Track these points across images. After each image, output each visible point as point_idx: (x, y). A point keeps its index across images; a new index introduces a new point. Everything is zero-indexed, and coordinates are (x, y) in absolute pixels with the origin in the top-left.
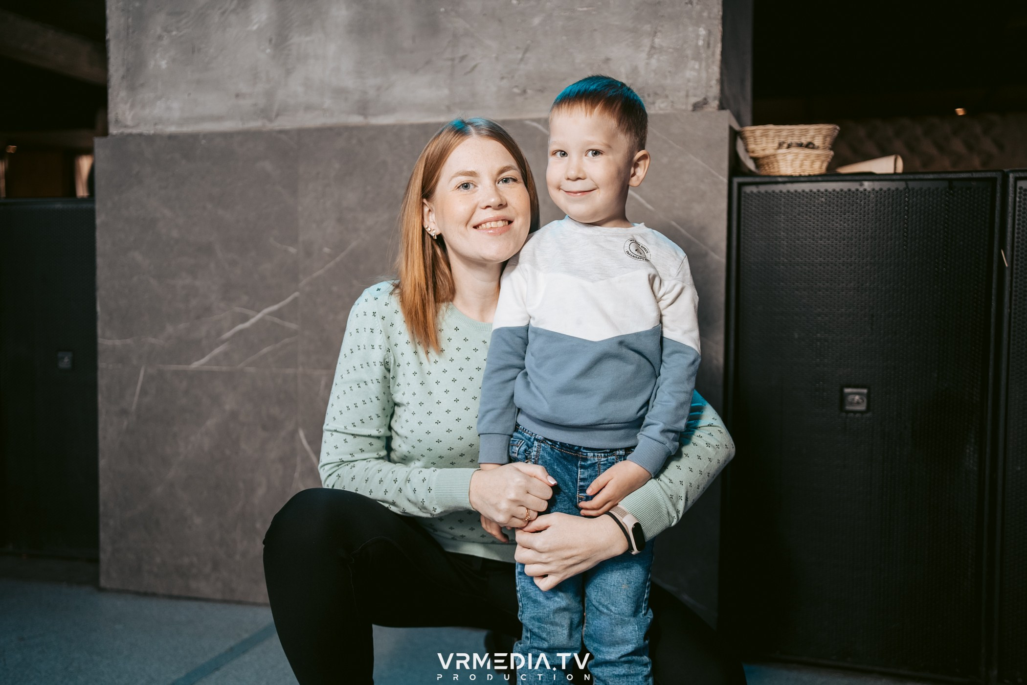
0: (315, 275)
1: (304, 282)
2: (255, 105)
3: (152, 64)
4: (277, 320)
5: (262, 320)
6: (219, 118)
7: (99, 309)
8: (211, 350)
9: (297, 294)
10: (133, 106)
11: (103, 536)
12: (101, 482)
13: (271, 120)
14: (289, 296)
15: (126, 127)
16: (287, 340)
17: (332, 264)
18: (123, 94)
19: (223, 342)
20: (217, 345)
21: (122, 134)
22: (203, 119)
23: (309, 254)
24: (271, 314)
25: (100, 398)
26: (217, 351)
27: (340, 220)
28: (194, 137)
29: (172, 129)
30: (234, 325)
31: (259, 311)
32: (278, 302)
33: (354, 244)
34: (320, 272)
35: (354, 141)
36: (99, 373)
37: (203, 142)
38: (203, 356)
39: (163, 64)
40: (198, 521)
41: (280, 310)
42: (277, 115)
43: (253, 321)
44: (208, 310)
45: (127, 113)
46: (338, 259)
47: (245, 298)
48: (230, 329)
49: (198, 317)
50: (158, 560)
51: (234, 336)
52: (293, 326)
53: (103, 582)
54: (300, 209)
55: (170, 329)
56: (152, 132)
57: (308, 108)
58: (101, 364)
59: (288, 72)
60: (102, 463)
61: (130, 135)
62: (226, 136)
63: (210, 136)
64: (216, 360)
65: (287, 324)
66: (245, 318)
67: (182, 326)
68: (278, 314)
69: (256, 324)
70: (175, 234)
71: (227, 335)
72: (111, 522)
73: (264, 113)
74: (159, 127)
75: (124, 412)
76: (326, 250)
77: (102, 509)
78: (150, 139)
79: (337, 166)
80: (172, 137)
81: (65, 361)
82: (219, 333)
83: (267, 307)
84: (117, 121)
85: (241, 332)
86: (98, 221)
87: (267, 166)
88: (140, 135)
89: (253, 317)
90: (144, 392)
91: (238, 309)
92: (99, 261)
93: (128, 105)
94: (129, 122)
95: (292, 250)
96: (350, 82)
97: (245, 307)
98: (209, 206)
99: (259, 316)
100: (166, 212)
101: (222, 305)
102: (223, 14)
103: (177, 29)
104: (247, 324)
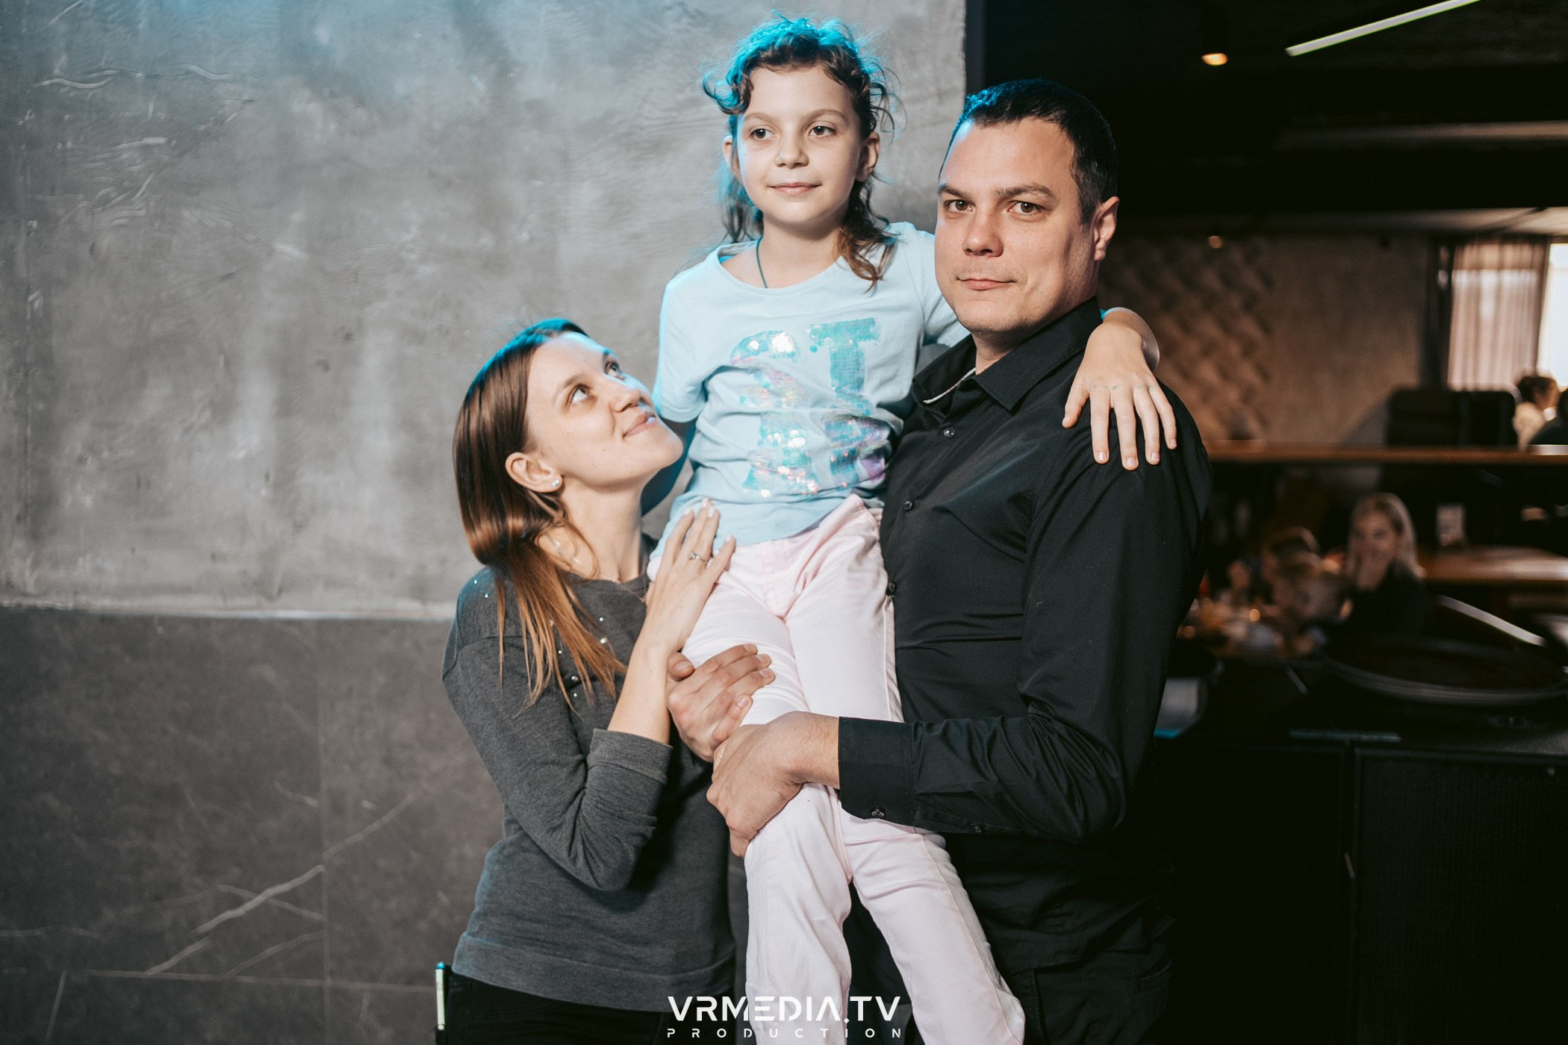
0: (350, 841)
1: (331, 850)
2: (244, 573)
3: (67, 500)
4: (288, 906)
5: (265, 905)
6: (185, 590)
8: (181, 948)
9: (321, 868)
10: (36, 564)
13: (270, 598)
14: (307, 870)
15: (25, 595)
16: (306, 937)
17: (376, 826)
18: (19, 544)
19: (200, 937)
20: (191, 943)
21: (19, 605)
22: (156, 589)
23: (338, 809)
24: (278, 896)
26: (190, 950)
27: (388, 761)
28: (144, 622)
29: (103, 603)
30: (218, 912)
31: (258, 892)
32: (289, 879)
33: (410, 798)
34: (358, 837)
35: (408, 644)
37: (160, 630)
38: (168, 959)
39: (88, 501)
41: (293, 891)
42: (280, 592)
43: (249, 906)
44: (173, 888)
45: (27, 574)
46: (386, 819)
47: (236, 871)
48: (211, 918)
49: (158, 898)
51: (219, 927)
52: (316, 916)
54: (322, 740)
55: (109, 915)
56: (71, 606)
57: (331, 583)
59: (299, 527)
61: (34, 609)
62: (200, 623)
63: (171, 622)
64: (189, 965)
65: (306, 913)
66: (238, 902)
67: (130, 910)
68: (291, 897)
69: (255, 911)
70: (115, 769)
71: (208, 926)
73: (262, 587)
74: (83, 598)
75: (31, 1043)
76: (367, 805)
78: (70, 619)
79: (381, 679)
80: (107, 620)
82: (193, 924)
83: (272, 885)
84: (10, 585)
85: (230, 922)
87: (268, 673)
88: (51, 611)
89: (250, 899)
90: (65, 1012)
91: (223, 888)
93: (29, 562)
94: (31, 589)
95: (311, 802)
96: (397, 550)
97: (237, 885)
98: (172, 729)
99: (259, 899)
100: (102, 736)
101: (198, 880)
102: (187, 430)
103: (111, 449)
104: (240, 911)
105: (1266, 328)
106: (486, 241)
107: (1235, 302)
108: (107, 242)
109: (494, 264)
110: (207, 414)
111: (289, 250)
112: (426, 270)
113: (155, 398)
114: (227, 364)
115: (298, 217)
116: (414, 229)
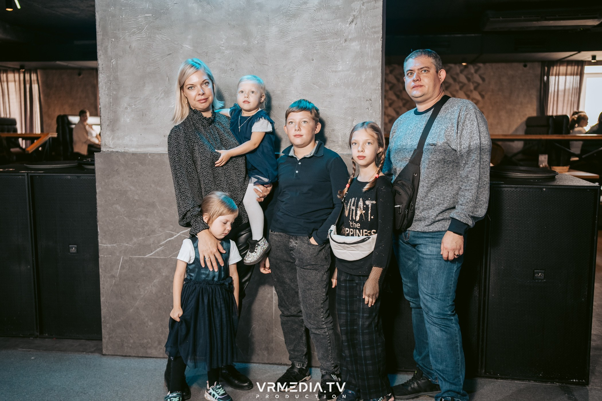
3: (122, 120)
7: (99, 230)
8: (155, 249)
10: (113, 139)
11: (103, 331)
12: (102, 308)
15: (110, 148)
18: (108, 133)
19: (161, 246)
20: (158, 247)
21: (108, 151)
22: (148, 146)
24: (183, 234)
25: (100, 270)
26: (158, 250)
28: (145, 155)
29: (132, 150)
30: (166, 238)
36: (100, 259)
37: (149, 157)
38: (152, 252)
39: (128, 120)
40: (151, 323)
43: (175, 236)
44: (153, 231)
45: (110, 142)
47: (172, 227)
48: (164, 240)
49: (149, 235)
50: (132, 341)
51: (166, 243)
53: (104, 352)
55: (135, 240)
56: (123, 151)
58: (101, 255)
60: (102, 299)
61: (112, 152)
62: (161, 155)
63: (152, 155)
64: (158, 254)
66: (172, 236)
67: (141, 238)
69: (177, 238)
70: (136, 198)
71: (163, 243)
72: (108, 325)
74: (126, 148)
75: (113, 276)
77: (103, 319)
78: (123, 154)
80: (133, 154)
81: (73, 250)
82: (159, 242)
83: (182, 230)
84: (105, 145)
85: (170, 240)
86: (97, 191)
88: (117, 152)
90: (123, 267)
91: (168, 232)
92: (99, 209)
93: (111, 138)
94: (111, 146)
97: (171, 231)
98: (153, 186)
99: (179, 234)
100: (132, 187)
101: (160, 229)
102: (157, 99)
103: (135, 105)
104: (172, 238)
105: (483, 96)
106: (245, 43)
107: (472, 87)
108: (134, 45)
109: (247, 50)
110: (163, 94)
111: (188, 46)
112: (227, 52)
113: (148, 90)
114: (169, 80)
115: (190, 37)
116: (224, 40)
